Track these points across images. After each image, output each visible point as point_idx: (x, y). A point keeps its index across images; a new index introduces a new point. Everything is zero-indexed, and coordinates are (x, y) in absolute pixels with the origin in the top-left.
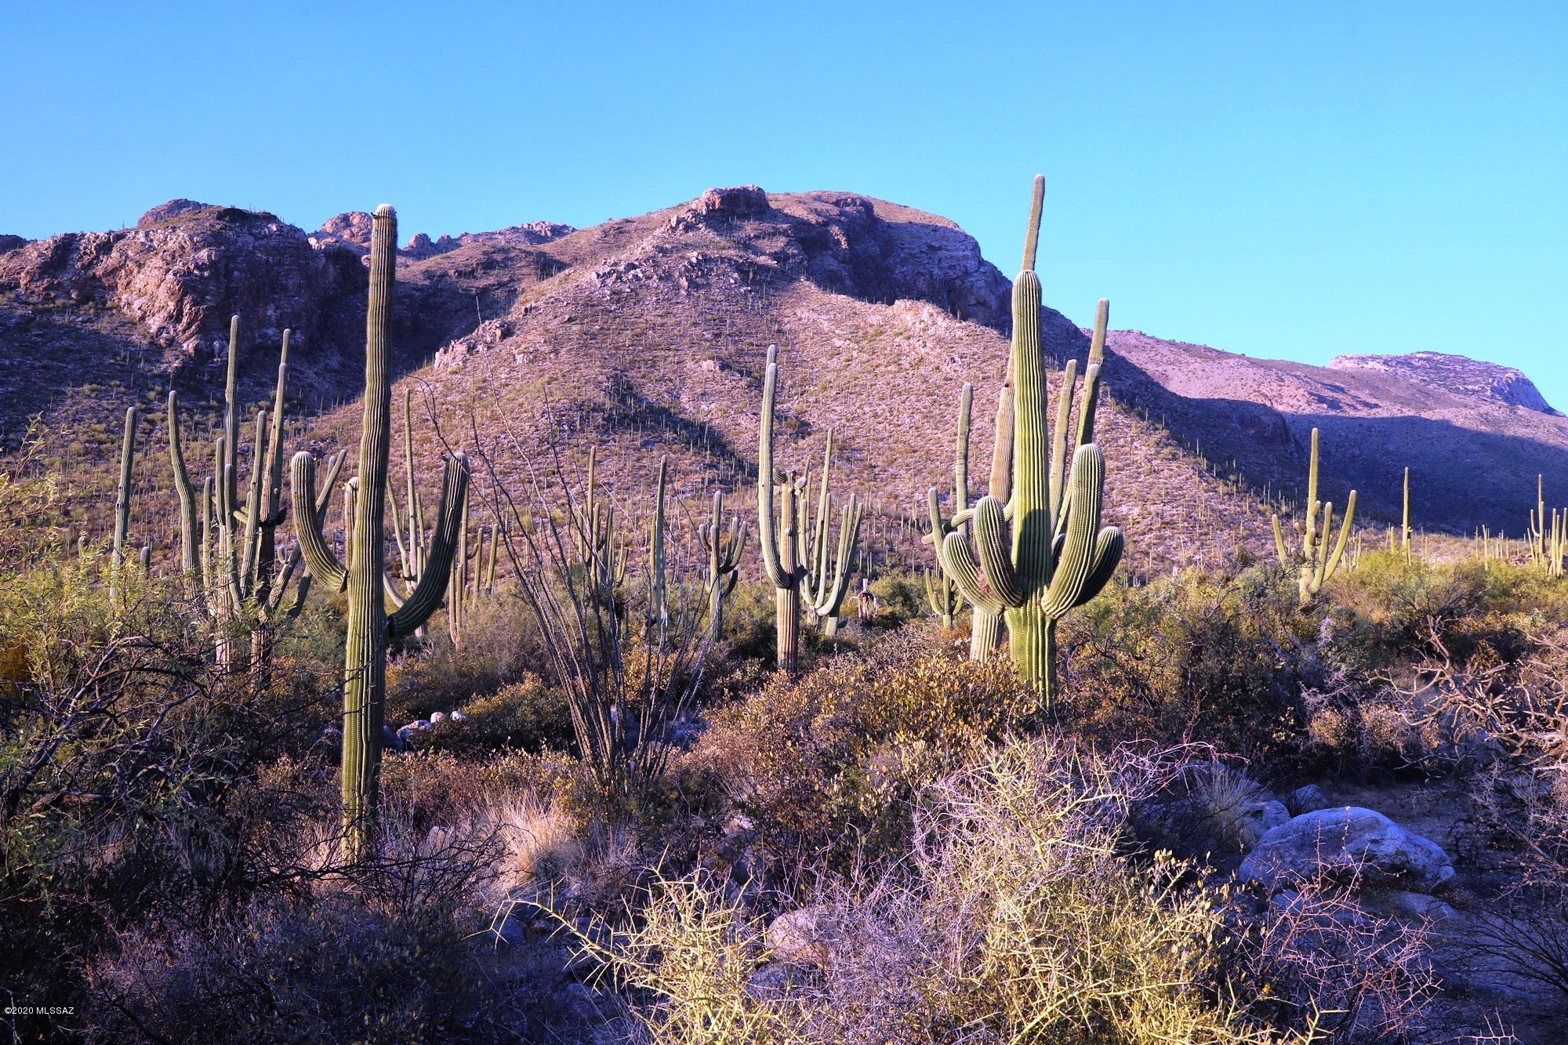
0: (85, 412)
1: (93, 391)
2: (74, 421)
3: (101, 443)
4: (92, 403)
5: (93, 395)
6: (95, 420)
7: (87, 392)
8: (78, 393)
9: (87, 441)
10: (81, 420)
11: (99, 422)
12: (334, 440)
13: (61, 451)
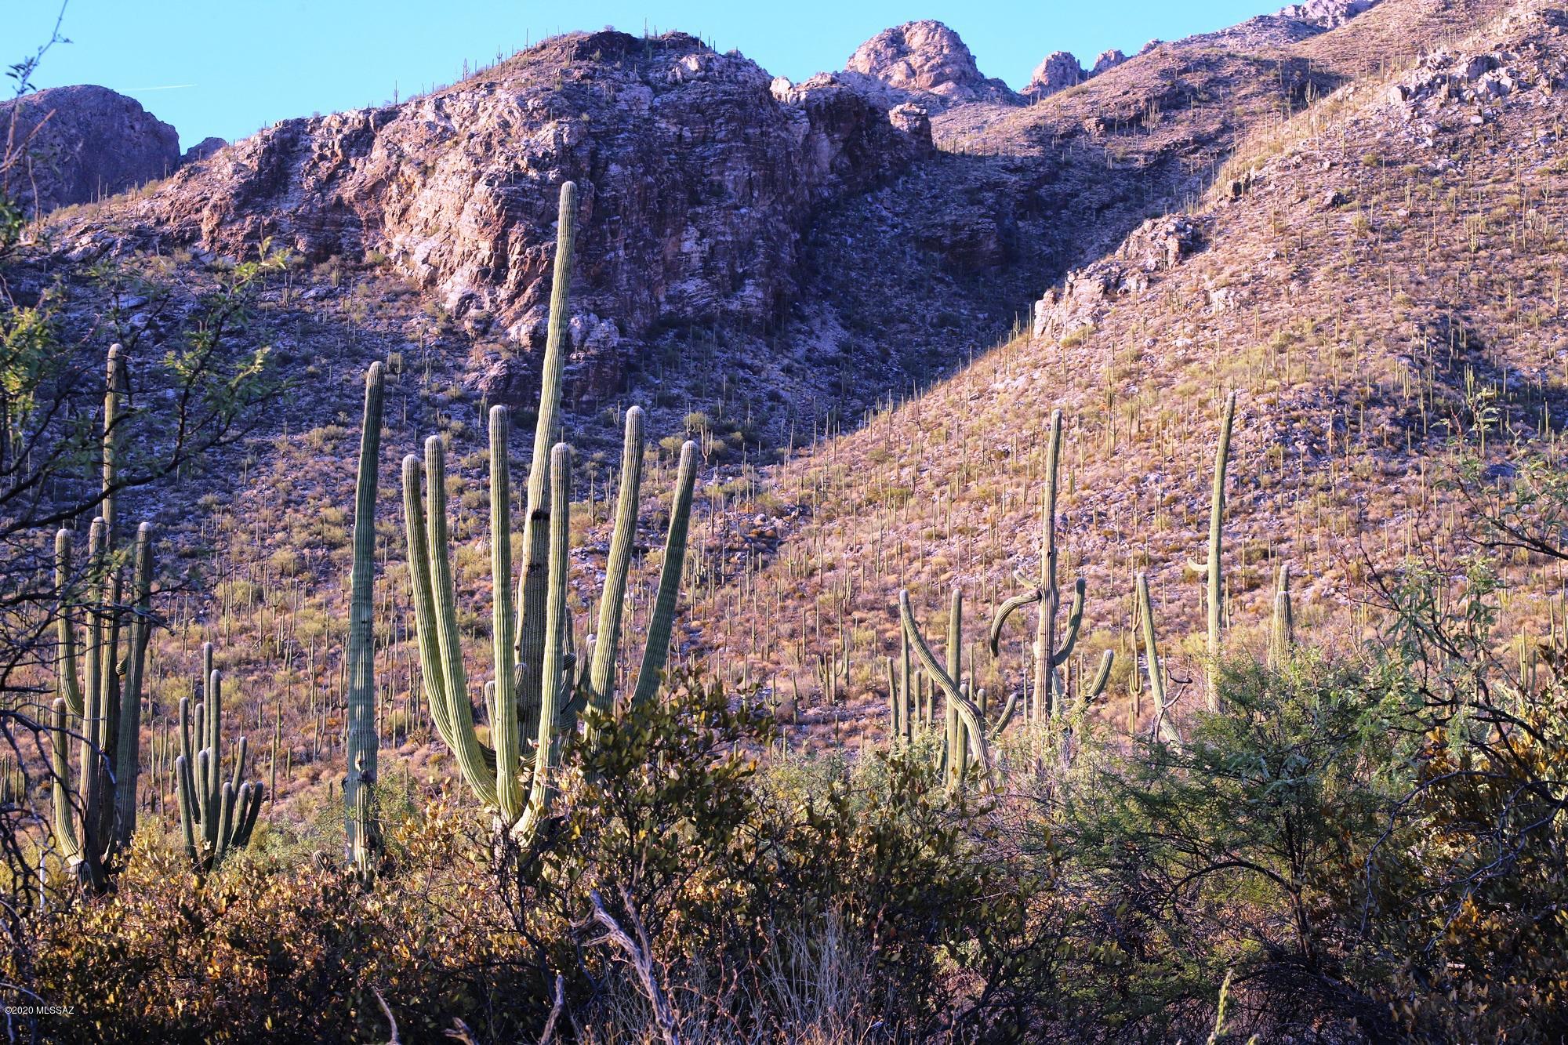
0: (309, 484)
1: (328, 439)
2: (287, 503)
3: (333, 546)
4: (325, 464)
5: (328, 448)
6: (327, 500)
7: (317, 443)
8: (299, 446)
9: (308, 545)
10: (301, 501)
11: (335, 504)
12: (805, 511)
13: (253, 567)
